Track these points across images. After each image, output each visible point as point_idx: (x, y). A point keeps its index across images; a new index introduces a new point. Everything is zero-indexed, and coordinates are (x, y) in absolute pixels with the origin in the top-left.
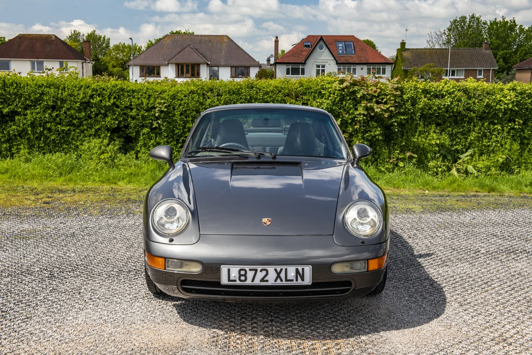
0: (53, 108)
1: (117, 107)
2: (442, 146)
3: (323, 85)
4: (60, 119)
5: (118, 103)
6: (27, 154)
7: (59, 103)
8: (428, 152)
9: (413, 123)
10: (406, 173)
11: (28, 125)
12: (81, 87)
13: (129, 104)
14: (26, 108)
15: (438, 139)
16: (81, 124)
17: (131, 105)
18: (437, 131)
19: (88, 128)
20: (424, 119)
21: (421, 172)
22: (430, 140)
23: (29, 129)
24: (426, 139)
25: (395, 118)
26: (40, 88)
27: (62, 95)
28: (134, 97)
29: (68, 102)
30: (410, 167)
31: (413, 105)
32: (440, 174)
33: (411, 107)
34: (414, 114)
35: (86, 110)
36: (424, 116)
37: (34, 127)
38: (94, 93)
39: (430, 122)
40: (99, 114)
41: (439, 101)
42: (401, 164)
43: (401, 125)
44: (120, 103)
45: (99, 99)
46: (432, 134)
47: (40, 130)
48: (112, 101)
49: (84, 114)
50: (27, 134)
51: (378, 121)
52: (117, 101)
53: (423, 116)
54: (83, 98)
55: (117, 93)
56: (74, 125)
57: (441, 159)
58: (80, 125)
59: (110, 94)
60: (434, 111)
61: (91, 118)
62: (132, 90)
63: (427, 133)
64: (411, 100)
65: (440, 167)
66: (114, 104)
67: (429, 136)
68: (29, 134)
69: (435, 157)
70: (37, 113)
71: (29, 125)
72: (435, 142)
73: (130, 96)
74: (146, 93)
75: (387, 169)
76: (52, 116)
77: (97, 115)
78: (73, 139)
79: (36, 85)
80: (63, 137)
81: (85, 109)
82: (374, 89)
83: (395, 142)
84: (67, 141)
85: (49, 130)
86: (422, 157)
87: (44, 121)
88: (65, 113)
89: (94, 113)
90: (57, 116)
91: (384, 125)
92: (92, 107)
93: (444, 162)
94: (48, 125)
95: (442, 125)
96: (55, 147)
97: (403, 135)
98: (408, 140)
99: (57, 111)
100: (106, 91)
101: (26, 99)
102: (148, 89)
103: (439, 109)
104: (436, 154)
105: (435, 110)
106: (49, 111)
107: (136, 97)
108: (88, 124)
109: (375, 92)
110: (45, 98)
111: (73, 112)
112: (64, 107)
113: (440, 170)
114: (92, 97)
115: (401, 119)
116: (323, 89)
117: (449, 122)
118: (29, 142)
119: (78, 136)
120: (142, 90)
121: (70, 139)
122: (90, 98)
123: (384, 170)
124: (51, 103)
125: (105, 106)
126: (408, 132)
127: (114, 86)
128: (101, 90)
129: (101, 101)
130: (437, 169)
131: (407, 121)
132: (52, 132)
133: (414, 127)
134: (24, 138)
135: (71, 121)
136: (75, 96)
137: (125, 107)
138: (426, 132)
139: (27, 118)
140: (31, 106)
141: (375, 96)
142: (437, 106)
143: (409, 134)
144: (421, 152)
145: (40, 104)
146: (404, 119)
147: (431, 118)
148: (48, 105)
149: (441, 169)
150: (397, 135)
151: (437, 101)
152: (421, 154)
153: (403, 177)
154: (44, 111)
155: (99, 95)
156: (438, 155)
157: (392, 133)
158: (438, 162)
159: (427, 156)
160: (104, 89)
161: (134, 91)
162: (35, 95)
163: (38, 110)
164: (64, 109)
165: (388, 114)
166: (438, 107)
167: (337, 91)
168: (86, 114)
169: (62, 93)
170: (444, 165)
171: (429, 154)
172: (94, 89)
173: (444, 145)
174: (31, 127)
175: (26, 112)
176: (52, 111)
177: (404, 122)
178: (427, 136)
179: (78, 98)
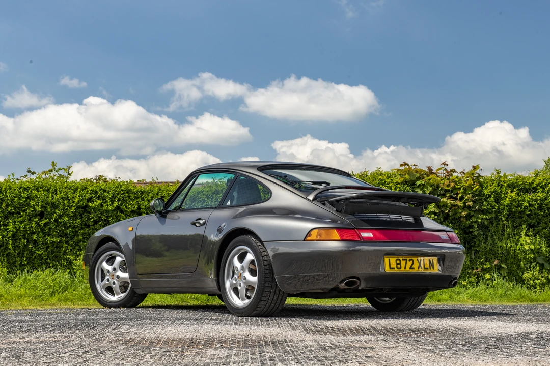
0: (41, 215)
1: (122, 211)
2: (538, 252)
3: (381, 180)
4: (50, 229)
5: (123, 207)
6: (5, 274)
7: (49, 209)
8: (520, 261)
9: (499, 224)
10: (494, 286)
11: (8, 238)
12: (77, 189)
13: (136, 207)
14: (6, 217)
15: (532, 243)
16: (76, 234)
17: (139, 209)
18: (530, 233)
19: (84, 238)
20: (513, 219)
21: (513, 285)
22: (522, 245)
23: (11, 242)
24: (517, 244)
25: (475, 217)
26: (25, 192)
27: (53, 199)
28: (143, 200)
29: (61, 207)
30: (498, 280)
31: (497, 201)
32: (538, 288)
33: (495, 203)
34: (499, 212)
35: (82, 217)
36: (512, 215)
37: (16, 240)
38: (93, 195)
39: (521, 222)
40: (99, 221)
41: (529, 196)
42: (488, 276)
43: (482, 226)
44: (126, 207)
45: (99, 202)
46: (523, 237)
47: (24, 243)
48: (116, 204)
49: (79, 221)
50: (7, 248)
51: (453, 222)
52: (122, 204)
53: (510, 215)
54: (79, 202)
55: (122, 194)
56: (66, 235)
57: (538, 268)
58: (74, 236)
59: (113, 196)
60: (524, 208)
61: (88, 226)
62: (141, 191)
63: (518, 237)
64: (494, 196)
65: (538, 279)
66: (118, 208)
67: (520, 239)
68: (9, 249)
69: (530, 267)
70: (22, 222)
71: (10, 237)
72: (529, 247)
73: (138, 198)
74: (157, 194)
75: (470, 282)
76: (39, 225)
77: (96, 222)
78: (65, 253)
79: (20, 189)
80: (53, 252)
81: (81, 215)
82: (447, 182)
83: (478, 249)
84: (57, 257)
85: (35, 242)
86: (514, 268)
87: (28, 232)
88: (56, 221)
89: (92, 220)
90: (46, 224)
91: (463, 227)
92: (90, 213)
93: (542, 273)
94: (35, 237)
95: (536, 227)
96: (42, 265)
97: (486, 239)
98: (494, 244)
99: (46, 219)
100: (108, 192)
101: (7, 206)
102: (160, 189)
103: (530, 205)
104: (531, 263)
105: (526, 208)
106: (37, 219)
107: (146, 199)
108: (85, 233)
109: (448, 186)
110: (32, 203)
111: (66, 218)
112: (56, 213)
113: (537, 282)
114: (90, 200)
115: (482, 219)
116: (382, 185)
117: (545, 223)
118: (8, 259)
119: (71, 250)
120: (153, 191)
121: (61, 254)
122: (88, 202)
123: (466, 283)
124: (39, 209)
125: (107, 211)
126: (493, 236)
127: (117, 187)
128: (102, 191)
129: (102, 205)
130: (534, 280)
131: (491, 222)
132: (38, 245)
133: (500, 228)
134: (3, 255)
135: (63, 232)
136: (69, 200)
137: (132, 212)
138: (517, 234)
139: (7, 229)
140: (13, 213)
141: (449, 190)
142: (528, 202)
143: (495, 238)
144: (512, 260)
145: (25, 211)
146: (486, 219)
147: (522, 218)
148: (35, 211)
149: (539, 281)
150: (479, 240)
151: (528, 197)
152: (512, 263)
153: (491, 290)
154: (29, 220)
155: (99, 198)
156: (534, 264)
157: (473, 238)
158: (534, 272)
159: (520, 266)
160: (105, 191)
161: (142, 193)
162: (19, 199)
163: (22, 218)
164: (55, 215)
165: (466, 213)
166: (529, 204)
167: (399, 186)
168: (82, 222)
169: (52, 196)
170: (542, 277)
171: (522, 263)
172: (93, 191)
173: (540, 251)
174: (12, 240)
175: (7, 221)
176: (40, 220)
177: (486, 223)
178: (518, 240)
179: (74, 202)
